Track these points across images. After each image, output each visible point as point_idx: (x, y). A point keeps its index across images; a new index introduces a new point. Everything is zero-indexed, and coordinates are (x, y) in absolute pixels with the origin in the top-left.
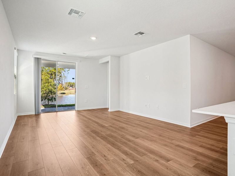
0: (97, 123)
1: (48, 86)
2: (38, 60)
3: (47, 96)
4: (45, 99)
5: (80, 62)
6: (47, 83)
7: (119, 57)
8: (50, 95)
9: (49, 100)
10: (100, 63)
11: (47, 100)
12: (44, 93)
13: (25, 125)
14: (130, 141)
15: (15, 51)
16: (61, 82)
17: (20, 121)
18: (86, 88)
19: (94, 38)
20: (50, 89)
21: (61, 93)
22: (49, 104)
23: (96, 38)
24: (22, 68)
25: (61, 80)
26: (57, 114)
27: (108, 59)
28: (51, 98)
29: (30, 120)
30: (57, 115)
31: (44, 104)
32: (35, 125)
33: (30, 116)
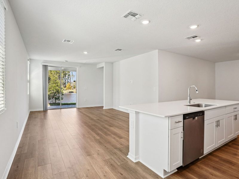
0: (89, 117)
1: (55, 86)
2: (45, 67)
3: (54, 95)
4: (52, 98)
5: (80, 67)
6: (55, 84)
7: (112, 63)
8: (57, 95)
9: (56, 99)
10: (97, 67)
11: (54, 99)
12: (52, 93)
13: (36, 118)
14: (105, 128)
15: (29, 62)
16: (69, 81)
17: (32, 115)
18: (85, 89)
19: (86, 53)
20: (57, 89)
21: (69, 92)
22: (56, 102)
23: (88, 52)
24: (34, 74)
25: (70, 79)
26: (61, 110)
27: (103, 65)
28: (58, 98)
29: (39, 114)
30: (60, 112)
31: (52, 103)
32: (43, 117)
33: (39, 112)
